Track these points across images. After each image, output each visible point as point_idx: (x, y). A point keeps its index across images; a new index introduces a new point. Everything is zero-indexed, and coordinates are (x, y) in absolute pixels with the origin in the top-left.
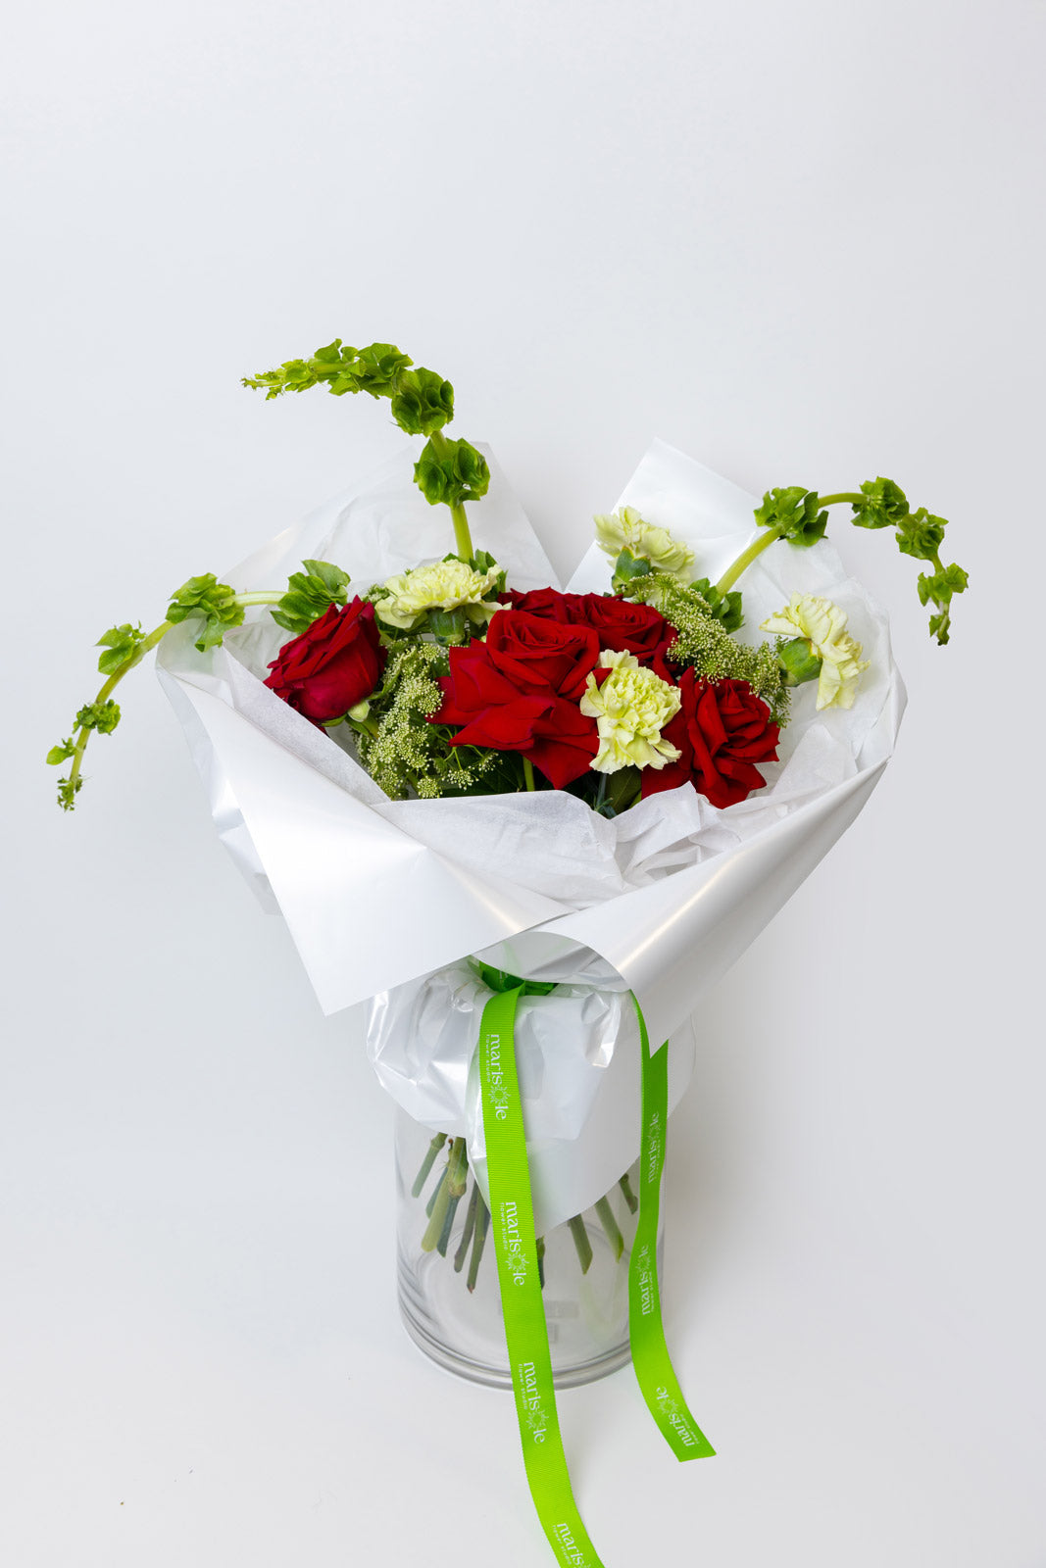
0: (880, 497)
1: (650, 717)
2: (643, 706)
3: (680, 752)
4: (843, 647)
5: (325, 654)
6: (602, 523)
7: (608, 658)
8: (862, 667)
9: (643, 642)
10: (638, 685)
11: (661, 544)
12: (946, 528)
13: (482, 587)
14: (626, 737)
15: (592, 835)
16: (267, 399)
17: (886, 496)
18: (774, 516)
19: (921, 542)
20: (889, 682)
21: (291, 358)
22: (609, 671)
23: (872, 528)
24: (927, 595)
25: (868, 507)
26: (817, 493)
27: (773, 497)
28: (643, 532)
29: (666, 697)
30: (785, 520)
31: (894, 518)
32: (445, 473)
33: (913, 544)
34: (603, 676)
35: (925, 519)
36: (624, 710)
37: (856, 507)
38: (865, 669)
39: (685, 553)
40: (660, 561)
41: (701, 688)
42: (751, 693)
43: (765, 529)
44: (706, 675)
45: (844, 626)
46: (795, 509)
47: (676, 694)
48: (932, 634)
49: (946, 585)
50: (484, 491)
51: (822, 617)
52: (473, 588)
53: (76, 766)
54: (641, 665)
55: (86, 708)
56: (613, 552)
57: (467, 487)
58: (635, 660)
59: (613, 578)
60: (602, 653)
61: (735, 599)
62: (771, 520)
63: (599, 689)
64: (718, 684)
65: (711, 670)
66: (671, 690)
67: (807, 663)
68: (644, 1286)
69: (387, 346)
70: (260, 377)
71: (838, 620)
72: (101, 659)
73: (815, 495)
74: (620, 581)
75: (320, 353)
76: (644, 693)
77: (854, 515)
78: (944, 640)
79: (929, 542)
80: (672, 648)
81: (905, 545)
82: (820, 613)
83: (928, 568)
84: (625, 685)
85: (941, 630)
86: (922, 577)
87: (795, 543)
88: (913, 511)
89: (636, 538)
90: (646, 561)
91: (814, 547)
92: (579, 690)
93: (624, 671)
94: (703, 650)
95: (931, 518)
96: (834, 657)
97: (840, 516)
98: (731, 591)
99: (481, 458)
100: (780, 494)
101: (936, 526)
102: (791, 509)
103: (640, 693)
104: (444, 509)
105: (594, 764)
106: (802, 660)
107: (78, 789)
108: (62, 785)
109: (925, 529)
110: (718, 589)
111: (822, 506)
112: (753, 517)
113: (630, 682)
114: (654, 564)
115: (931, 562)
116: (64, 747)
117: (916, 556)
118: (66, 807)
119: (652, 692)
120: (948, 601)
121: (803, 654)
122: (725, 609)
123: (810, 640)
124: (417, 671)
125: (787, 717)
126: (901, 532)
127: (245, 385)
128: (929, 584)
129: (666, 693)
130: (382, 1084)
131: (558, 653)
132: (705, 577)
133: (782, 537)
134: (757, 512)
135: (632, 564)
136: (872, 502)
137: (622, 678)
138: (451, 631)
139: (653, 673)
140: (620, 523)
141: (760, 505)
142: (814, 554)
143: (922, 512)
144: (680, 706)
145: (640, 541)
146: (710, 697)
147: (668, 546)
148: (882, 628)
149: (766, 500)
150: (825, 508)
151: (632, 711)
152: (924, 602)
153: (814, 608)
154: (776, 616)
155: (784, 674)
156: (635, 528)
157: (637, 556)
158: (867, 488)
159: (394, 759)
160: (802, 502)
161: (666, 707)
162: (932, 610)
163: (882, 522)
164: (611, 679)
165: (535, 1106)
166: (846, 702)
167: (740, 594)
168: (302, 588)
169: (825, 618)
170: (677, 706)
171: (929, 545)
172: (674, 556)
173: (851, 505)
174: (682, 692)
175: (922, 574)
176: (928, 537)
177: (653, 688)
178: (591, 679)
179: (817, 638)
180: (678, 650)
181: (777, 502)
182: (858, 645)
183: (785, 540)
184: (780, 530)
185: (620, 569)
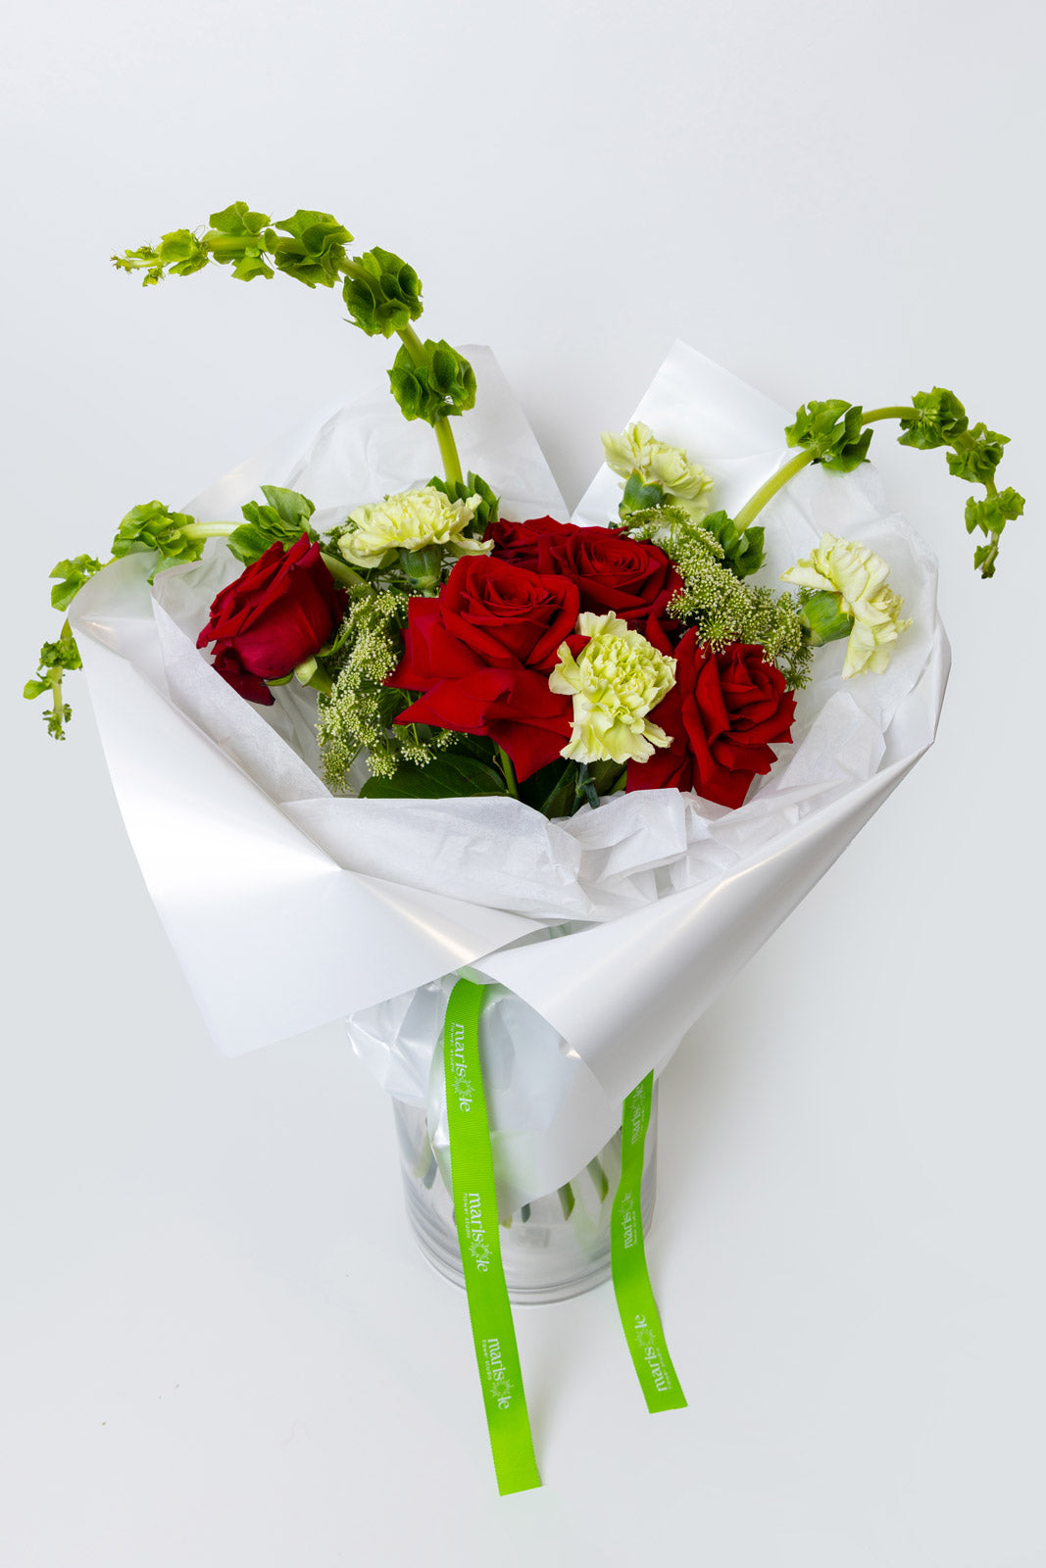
0: (935, 412)
1: (634, 700)
2: (626, 685)
3: (670, 739)
4: (880, 604)
5: (253, 609)
6: (609, 441)
7: (589, 623)
8: (902, 628)
9: (639, 594)
10: (621, 657)
11: (673, 468)
12: (1006, 448)
13: (450, 525)
14: (604, 723)
15: (550, 854)
16: (145, 285)
17: (942, 411)
18: (808, 435)
19: (976, 466)
20: (932, 643)
21: (172, 228)
22: (587, 640)
23: (922, 448)
24: (976, 523)
25: (919, 424)
26: (861, 408)
27: (808, 412)
28: (653, 454)
29: (656, 673)
30: (821, 440)
31: (950, 437)
32: (420, 382)
33: (966, 465)
34: (579, 645)
35: (983, 437)
36: (601, 692)
37: (904, 424)
38: (905, 630)
39: (701, 480)
40: (673, 488)
41: (703, 657)
42: (764, 661)
43: (798, 451)
44: (709, 641)
45: (884, 581)
46: (833, 427)
47: (670, 666)
48: (976, 567)
49: (998, 512)
50: (470, 404)
51: (856, 570)
52: (440, 527)
53: (57, 697)
54: (630, 628)
55: (47, 645)
56: (624, 474)
57: (449, 400)
58: (623, 624)
59: (620, 505)
60: (581, 615)
61: (756, 535)
62: (804, 439)
63: (575, 660)
64: (724, 652)
65: (717, 634)
66: (665, 661)
67: (834, 622)
68: (628, 1224)
69: (315, 214)
70: (131, 254)
71: (878, 572)
72: (52, 595)
73: (859, 409)
74: (628, 510)
75: (216, 219)
76: (628, 669)
77: (902, 432)
78: (988, 573)
79: (985, 464)
80: (673, 603)
81: (956, 466)
82: (856, 564)
83: (978, 491)
84: (606, 658)
85: (986, 564)
86: (971, 501)
87: (831, 469)
88: (971, 427)
89: (645, 461)
90: (658, 488)
91: (854, 473)
92: (549, 663)
93: (607, 639)
94: (709, 609)
95: (991, 436)
96: (868, 617)
97: (886, 435)
98: (751, 526)
99: (465, 364)
100: (818, 408)
101: (995, 446)
102: (830, 427)
103: (624, 669)
104: (422, 427)
105: (565, 753)
106: (828, 618)
107: (67, 719)
108: (49, 716)
109: (981, 448)
110: (737, 524)
111: (866, 423)
112: (784, 435)
113: (613, 654)
114: (666, 490)
115: (984, 486)
116: (41, 680)
117: (968, 479)
118: (57, 737)
119: (639, 667)
120: (999, 531)
121: (831, 611)
122: (744, 547)
123: (841, 594)
124: (372, 626)
125: (807, 675)
126: (952, 451)
127: (118, 267)
128: (978, 511)
129: (657, 668)
130: (355, 1050)
131: (522, 620)
132: (723, 509)
133: (816, 461)
134: (788, 430)
135: (642, 490)
136: (925, 418)
137: (603, 649)
138: (423, 572)
139: (645, 639)
140: (627, 443)
141: (793, 421)
142: (852, 483)
143: (981, 427)
144: (675, 682)
145: (650, 464)
146: (711, 669)
147: (681, 471)
148: (928, 576)
149: (800, 415)
150: (869, 426)
151: (612, 692)
152: (970, 529)
153: (849, 558)
154: (803, 564)
155: (806, 632)
156: (645, 449)
157: (647, 481)
158: (920, 401)
159: (340, 732)
160: (842, 419)
161: (656, 685)
162: (980, 538)
163: (934, 441)
164: (590, 649)
165: (503, 1098)
166: (878, 667)
167: (763, 529)
168: (255, 521)
169: (861, 573)
170: (670, 681)
171: (985, 468)
172: (688, 483)
173: (899, 420)
174: (678, 664)
175: (972, 498)
176: (985, 459)
177: (640, 662)
178: (564, 651)
179: (850, 594)
180: (680, 605)
181: (814, 419)
182: (898, 600)
183: (819, 465)
184: (814, 452)
185: (629, 495)
